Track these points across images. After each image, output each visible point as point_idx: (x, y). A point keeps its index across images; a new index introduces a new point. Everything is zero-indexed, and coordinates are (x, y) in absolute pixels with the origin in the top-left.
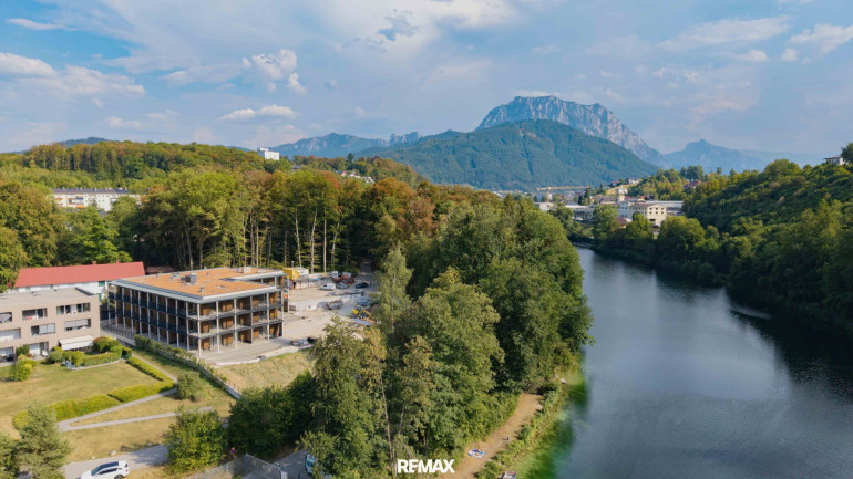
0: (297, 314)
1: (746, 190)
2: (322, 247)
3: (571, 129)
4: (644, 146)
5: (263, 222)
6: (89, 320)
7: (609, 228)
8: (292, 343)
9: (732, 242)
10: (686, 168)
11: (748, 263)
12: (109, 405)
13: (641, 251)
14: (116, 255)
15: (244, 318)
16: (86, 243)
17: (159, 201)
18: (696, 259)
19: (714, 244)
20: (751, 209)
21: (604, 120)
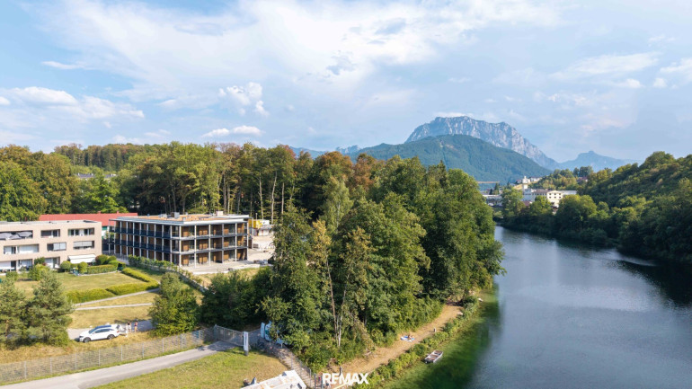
0: (260, 250)
1: (630, 176)
2: (281, 204)
3: (482, 141)
4: (543, 156)
5: (233, 183)
6: (93, 242)
7: (515, 208)
8: (255, 262)
9: (620, 212)
10: (579, 168)
11: (634, 226)
12: (106, 296)
13: (543, 225)
14: (117, 209)
15: (216, 241)
16: (94, 198)
17: (152, 166)
18: (590, 227)
19: (605, 215)
20: (635, 189)
21: (509, 135)
